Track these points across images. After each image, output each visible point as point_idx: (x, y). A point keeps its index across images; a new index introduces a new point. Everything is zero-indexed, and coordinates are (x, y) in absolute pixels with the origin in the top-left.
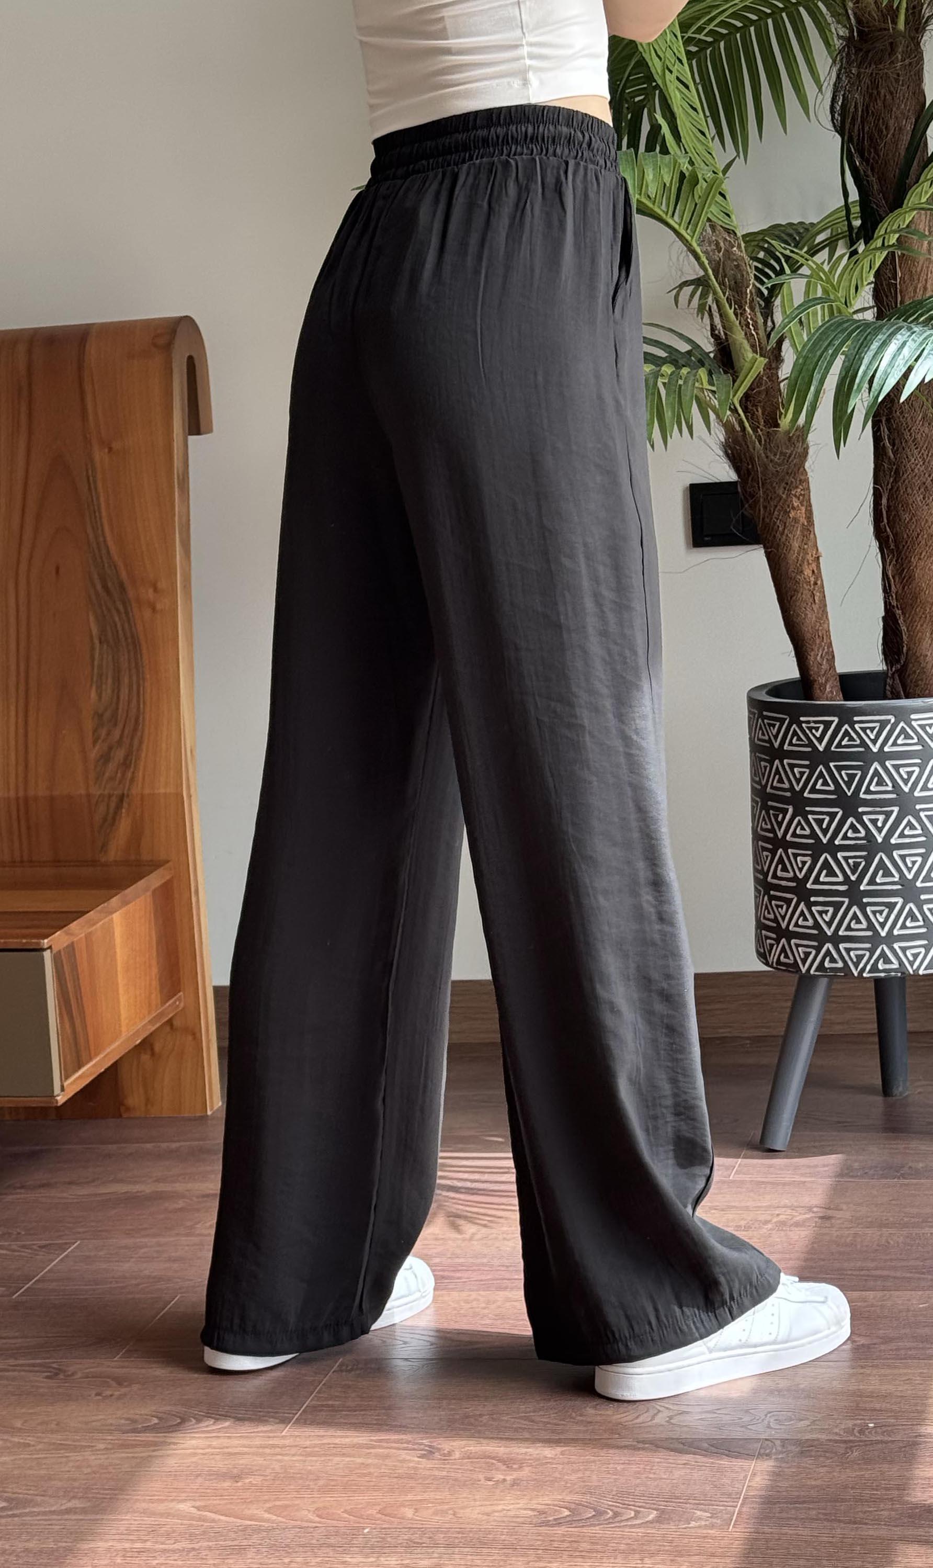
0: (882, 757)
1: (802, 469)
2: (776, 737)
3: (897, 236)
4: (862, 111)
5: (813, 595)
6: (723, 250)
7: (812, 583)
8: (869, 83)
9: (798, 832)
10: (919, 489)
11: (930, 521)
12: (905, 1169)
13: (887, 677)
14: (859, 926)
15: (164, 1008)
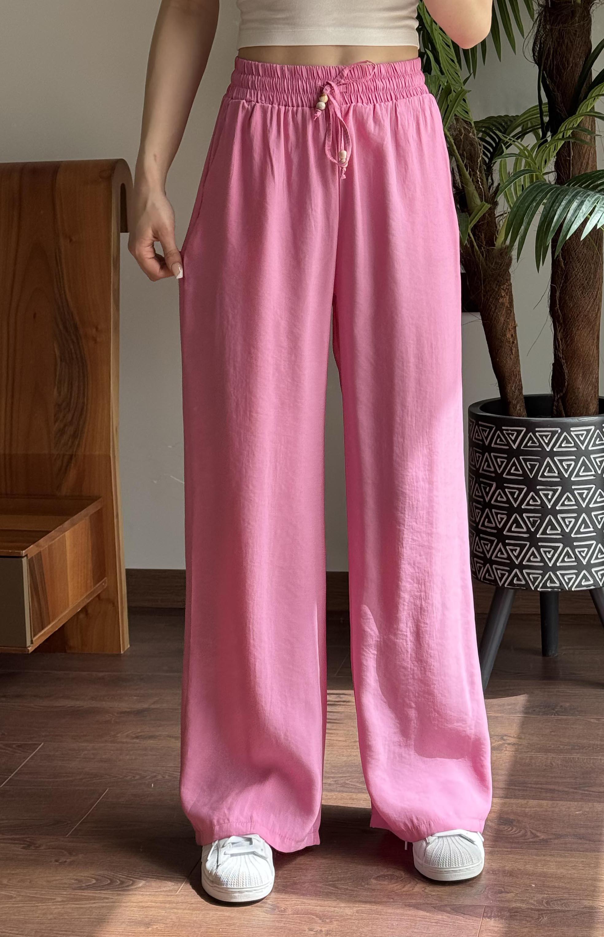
0: (552, 454)
1: (507, 272)
2: (487, 438)
3: (571, 131)
4: (553, 51)
5: (511, 350)
6: (463, 134)
7: (511, 342)
8: (558, 35)
9: (499, 499)
10: (580, 287)
11: (585, 307)
12: (558, 707)
13: (554, 400)
14: (535, 560)
15: (95, 588)
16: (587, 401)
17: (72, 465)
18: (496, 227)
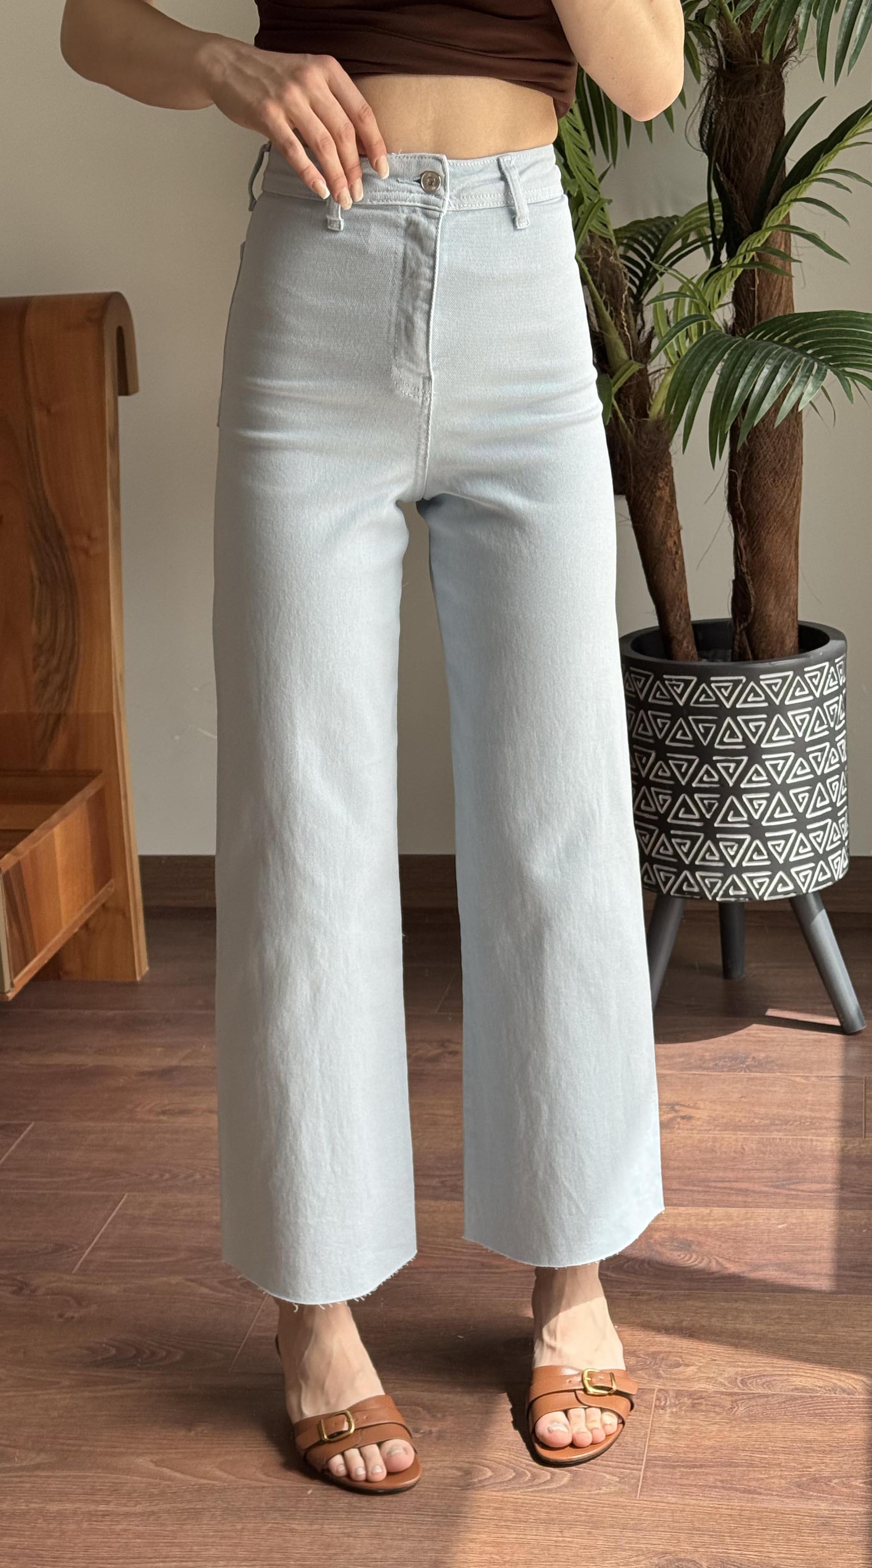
0: (734, 712)
1: (667, 454)
2: (642, 690)
3: (754, 253)
4: (730, 135)
5: (674, 563)
6: (600, 259)
7: (674, 552)
8: (735, 111)
10: (770, 472)
11: (778, 503)
12: (749, 1060)
13: (735, 633)
14: (712, 858)
15: (97, 896)
16: (782, 632)
17: (61, 728)
18: (650, 388)
